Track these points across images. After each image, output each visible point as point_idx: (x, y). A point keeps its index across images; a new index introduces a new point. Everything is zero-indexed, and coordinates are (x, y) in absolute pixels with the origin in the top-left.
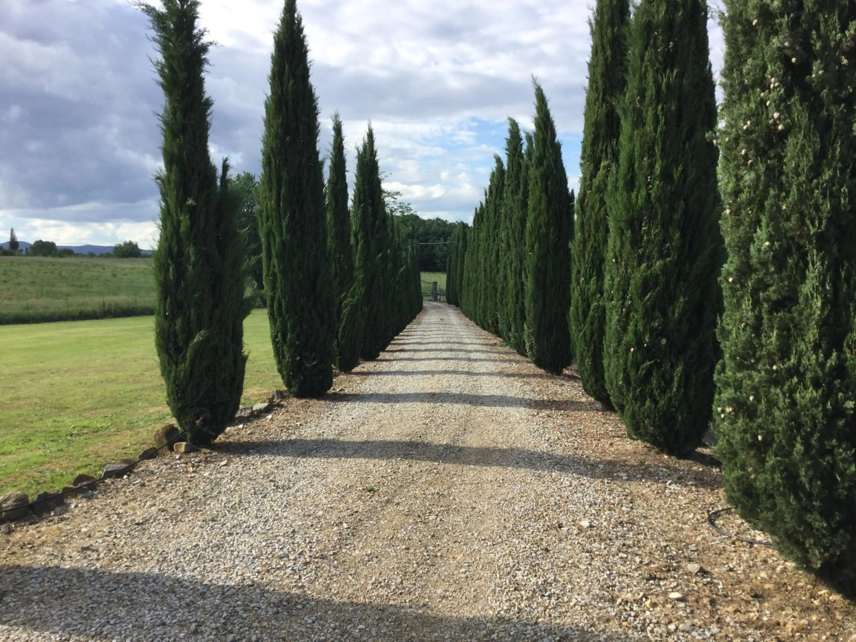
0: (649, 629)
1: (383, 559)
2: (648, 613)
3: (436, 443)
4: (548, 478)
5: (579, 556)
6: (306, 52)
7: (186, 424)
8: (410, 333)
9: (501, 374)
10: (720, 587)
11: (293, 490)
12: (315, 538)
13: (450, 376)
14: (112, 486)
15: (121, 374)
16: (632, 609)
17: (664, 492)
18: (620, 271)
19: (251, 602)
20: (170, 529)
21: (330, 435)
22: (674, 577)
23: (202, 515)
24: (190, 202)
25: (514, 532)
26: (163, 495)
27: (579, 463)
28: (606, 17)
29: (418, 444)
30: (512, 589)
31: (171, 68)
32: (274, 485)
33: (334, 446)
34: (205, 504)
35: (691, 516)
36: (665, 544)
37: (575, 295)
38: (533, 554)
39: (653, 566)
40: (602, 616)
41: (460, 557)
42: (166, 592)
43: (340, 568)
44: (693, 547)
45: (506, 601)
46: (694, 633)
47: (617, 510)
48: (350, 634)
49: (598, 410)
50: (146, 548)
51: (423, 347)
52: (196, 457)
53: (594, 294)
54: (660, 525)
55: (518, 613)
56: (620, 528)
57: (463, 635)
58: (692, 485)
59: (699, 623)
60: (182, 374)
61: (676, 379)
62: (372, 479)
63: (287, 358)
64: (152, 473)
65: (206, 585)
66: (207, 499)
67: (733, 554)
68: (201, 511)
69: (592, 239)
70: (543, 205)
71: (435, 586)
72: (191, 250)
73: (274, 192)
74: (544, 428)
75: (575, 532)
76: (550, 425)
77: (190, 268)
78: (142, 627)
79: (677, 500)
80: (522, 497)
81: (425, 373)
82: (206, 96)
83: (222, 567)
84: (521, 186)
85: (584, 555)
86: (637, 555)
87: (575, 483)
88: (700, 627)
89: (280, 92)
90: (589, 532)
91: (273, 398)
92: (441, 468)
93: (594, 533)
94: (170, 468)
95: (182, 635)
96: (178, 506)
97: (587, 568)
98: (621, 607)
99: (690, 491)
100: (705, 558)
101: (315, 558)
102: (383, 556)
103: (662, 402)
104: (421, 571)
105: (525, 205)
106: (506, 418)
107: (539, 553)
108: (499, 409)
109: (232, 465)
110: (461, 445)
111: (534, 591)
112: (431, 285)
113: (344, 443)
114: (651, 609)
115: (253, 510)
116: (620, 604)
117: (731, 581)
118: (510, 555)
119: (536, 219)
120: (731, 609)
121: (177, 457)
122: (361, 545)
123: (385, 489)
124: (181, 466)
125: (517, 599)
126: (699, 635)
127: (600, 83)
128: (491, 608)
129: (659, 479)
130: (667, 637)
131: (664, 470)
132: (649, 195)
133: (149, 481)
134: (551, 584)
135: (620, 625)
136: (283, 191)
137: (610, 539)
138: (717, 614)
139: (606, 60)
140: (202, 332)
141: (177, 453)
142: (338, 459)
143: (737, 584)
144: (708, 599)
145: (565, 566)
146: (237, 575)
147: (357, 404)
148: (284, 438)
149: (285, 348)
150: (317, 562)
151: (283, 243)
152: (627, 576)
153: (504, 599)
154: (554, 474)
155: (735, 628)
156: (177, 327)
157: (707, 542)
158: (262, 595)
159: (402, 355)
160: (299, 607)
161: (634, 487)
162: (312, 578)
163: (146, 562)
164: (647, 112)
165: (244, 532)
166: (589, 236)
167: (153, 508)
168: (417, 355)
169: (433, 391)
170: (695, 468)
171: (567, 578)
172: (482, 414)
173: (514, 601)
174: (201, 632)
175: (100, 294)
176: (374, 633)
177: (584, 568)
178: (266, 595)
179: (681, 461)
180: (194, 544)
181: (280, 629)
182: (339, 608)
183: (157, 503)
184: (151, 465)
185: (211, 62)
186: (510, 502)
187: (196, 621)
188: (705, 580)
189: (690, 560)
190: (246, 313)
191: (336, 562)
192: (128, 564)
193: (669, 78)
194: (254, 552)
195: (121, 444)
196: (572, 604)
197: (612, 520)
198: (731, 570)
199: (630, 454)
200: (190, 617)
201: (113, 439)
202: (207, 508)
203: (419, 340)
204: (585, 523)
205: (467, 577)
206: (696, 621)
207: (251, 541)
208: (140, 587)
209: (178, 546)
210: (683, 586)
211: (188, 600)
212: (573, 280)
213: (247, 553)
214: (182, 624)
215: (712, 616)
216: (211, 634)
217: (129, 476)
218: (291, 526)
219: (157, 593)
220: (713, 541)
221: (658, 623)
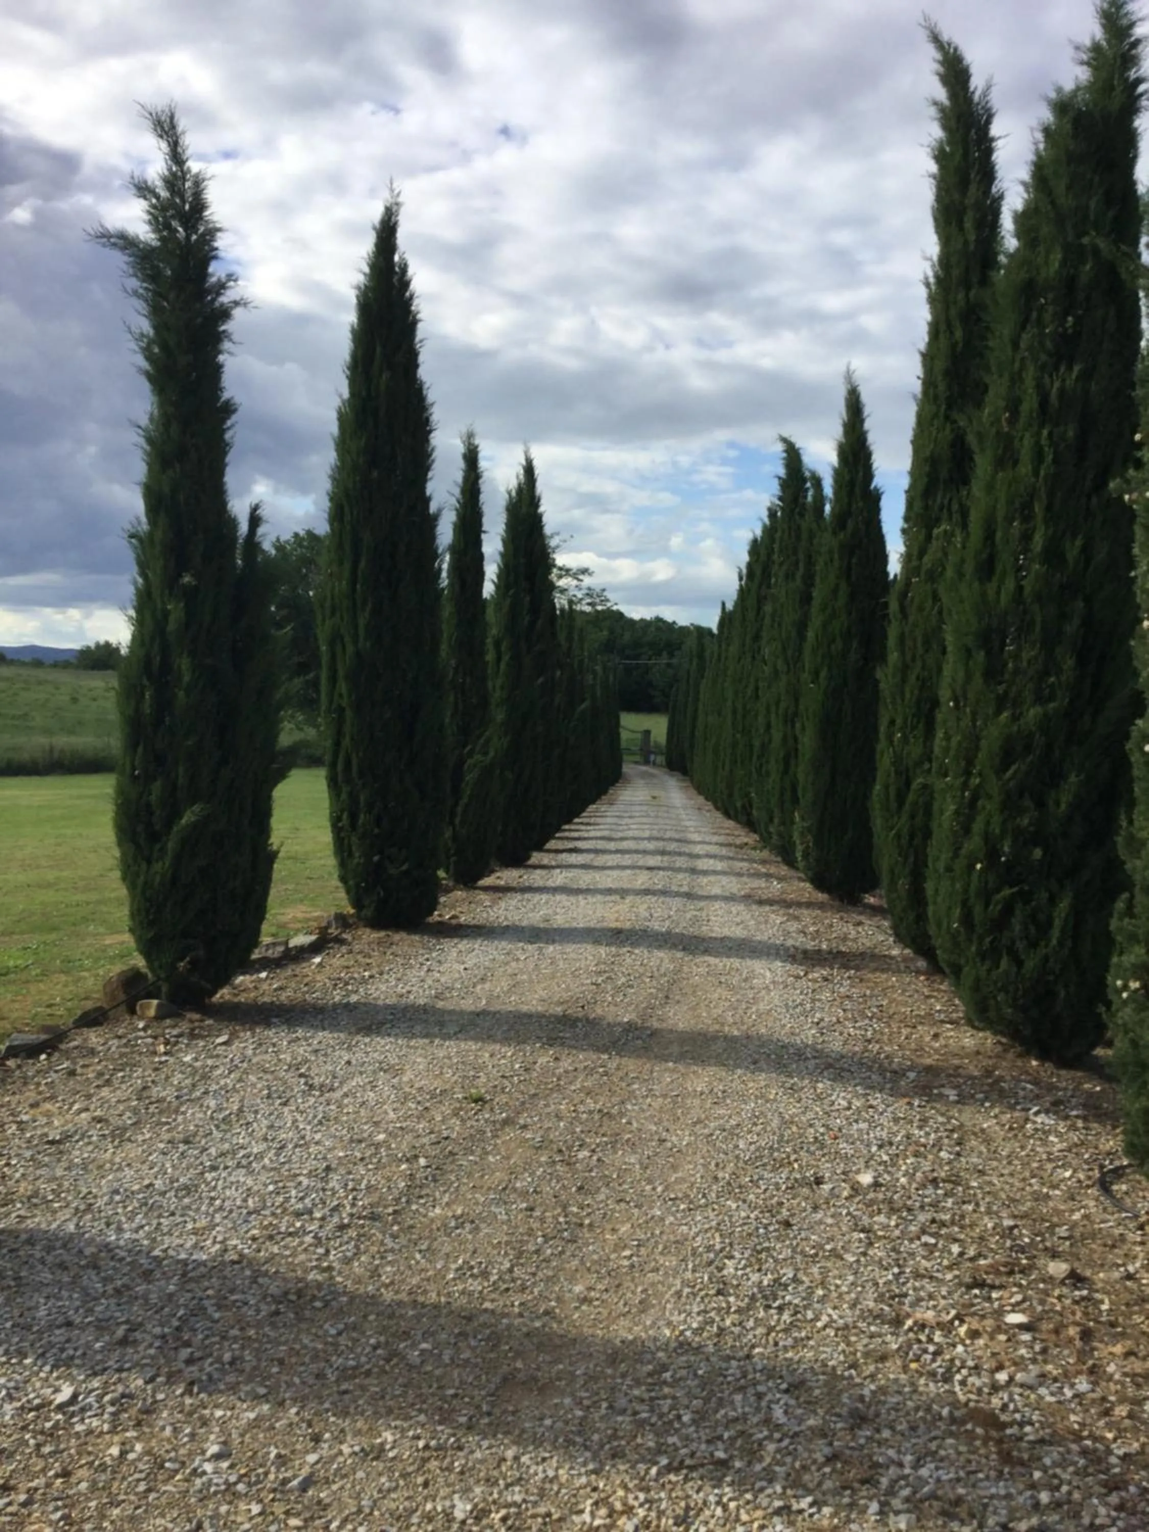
0: (958, 1377)
1: (483, 1226)
2: (960, 1348)
3: (610, 1019)
4: (807, 1093)
5: (846, 1238)
6: (415, 322)
7: (161, 967)
8: (592, 820)
9: (748, 899)
10: (1105, 1307)
11: (338, 1094)
12: (365, 1182)
13: (654, 899)
14: (17, 1073)
15: (65, 874)
16: (930, 1340)
17: (1023, 1127)
18: (962, 724)
19: (232, 1291)
20: (108, 1155)
21: (420, 996)
22: (1020, 1286)
23: (169, 1131)
24: (187, 579)
25: (733, 1189)
26: (105, 1092)
27: (870, 1069)
28: (956, 273)
29: (577, 1019)
30: (712, 1292)
31: (164, 347)
32: (306, 1084)
33: (424, 1017)
34: (177, 1111)
35: (1068, 1174)
36: (1011, 1223)
37: (885, 762)
38: (761, 1231)
39: (982, 1262)
40: (874, 1350)
41: (624, 1229)
42: (83, 1267)
43: (403, 1240)
44: (1063, 1231)
45: (699, 1314)
46: (1043, 1391)
47: (930, 1157)
48: (404, 1358)
49: (918, 972)
50: (60, 1186)
51: (612, 846)
52: (174, 1027)
53: (918, 764)
54: (1007, 1187)
55: (718, 1335)
56: (930, 1191)
57: (609, 1371)
58: (1077, 1117)
59: (1055, 1372)
60: (158, 879)
61: (1057, 923)
62: (483, 1079)
63: (357, 858)
64: (93, 1052)
65: (156, 1257)
66: (182, 1104)
67: (1138, 1249)
68: (167, 1123)
69: (919, 663)
70: (842, 600)
71: (572, 1280)
72: (184, 664)
73: (347, 566)
74: (813, 1001)
75: (845, 1194)
76: (826, 995)
77: (181, 694)
78: (28, 1328)
79: (1045, 1142)
80: (755, 1124)
81: (609, 891)
82: (226, 395)
83: (190, 1226)
84: (801, 565)
85: (856, 1235)
86: (956, 1240)
87: (857, 1103)
88: (1055, 1380)
89: (364, 393)
90: (871, 1195)
91: (326, 928)
92: (612, 1065)
93: (881, 1196)
94: (126, 1045)
95: (98, 1345)
96: (128, 1114)
97: (858, 1261)
98: (911, 1335)
99: (1072, 1127)
100: (1084, 1251)
101: (359, 1218)
102: (483, 1220)
103: (1030, 964)
104: (549, 1251)
105: (806, 599)
106: (746, 980)
107: (771, 1228)
108: (735, 962)
109: (236, 1044)
110: (656, 1025)
111: (753, 1298)
112: (639, 736)
113: (443, 1012)
114: (968, 1342)
115: (261, 1126)
116: (910, 1329)
117: (1125, 1297)
118: (717, 1230)
119: (825, 625)
120: (1118, 1349)
121: (141, 1025)
122: (446, 1199)
123: (504, 1099)
124: (144, 1041)
125: (719, 1310)
126: (1052, 1394)
127: (942, 387)
128: (669, 1324)
129: (1017, 1103)
130: (990, 1394)
131: (1029, 1086)
132: (1020, 589)
133: (84, 1066)
134: (786, 1286)
135: (905, 1368)
136: (362, 564)
137: (909, 1210)
138: (1092, 1357)
139: (954, 346)
140: (196, 808)
141: (141, 1018)
142: (427, 1041)
143: (1136, 1304)
144: (1078, 1329)
145: (816, 1255)
146: (214, 1242)
147: (477, 944)
148: (337, 999)
149: (354, 839)
150: (363, 1226)
151: (358, 654)
152: (931, 1278)
153: (696, 1309)
154: (820, 1085)
155: (1123, 1384)
156: (153, 798)
157: (1092, 1223)
158: (254, 1281)
159: (573, 859)
160: (318, 1304)
161: (967, 1116)
162: (349, 1254)
163: (54, 1212)
164: (1021, 439)
165: (239, 1165)
166: (914, 659)
167: (83, 1115)
168: (601, 860)
169: (618, 925)
170: (1087, 1086)
171: (818, 1276)
172: (703, 970)
173: (713, 1314)
174: (135, 1341)
175: (48, 732)
176: (446, 1358)
177: (852, 1259)
178: (260, 1280)
179: (1063, 1072)
180: (146, 1182)
181: (277, 1343)
182: (390, 1310)
183: (92, 1107)
184: (93, 1037)
185: (235, 337)
186: (732, 1133)
187: (127, 1322)
188: (1077, 1293)
189: (1055, 1255)
190: (281, 775)
191: (395, 1228)
192: (22, 1212)
193: (1064, 380)
194: (250, 1202)
195: (45, 998)
196: (819, 1324)
197: (919, 1175)
198: (1129, 1277)
199: (967, 1056)
200: (118, 1314)
201: (33, 988)
202: (180, 1118)
203: (606, 833)
204: (866, 1179)
205: (632, 1266)
206: (1049, 1367)
207: (250, 1182)
208: (38, 1255)
209: (116, 1185)
210: (1035, 1303)
211: (119, 1283)
212: (882, 736)
213: (238, 1203)
214: (102, 1326)
215: (1081, 1360)
216: (150, 1346)
217: (49, 1055)
218: (325, 1158)
219: (66, 1268)
220: (1103, 1222)
221: (976, 1367)
